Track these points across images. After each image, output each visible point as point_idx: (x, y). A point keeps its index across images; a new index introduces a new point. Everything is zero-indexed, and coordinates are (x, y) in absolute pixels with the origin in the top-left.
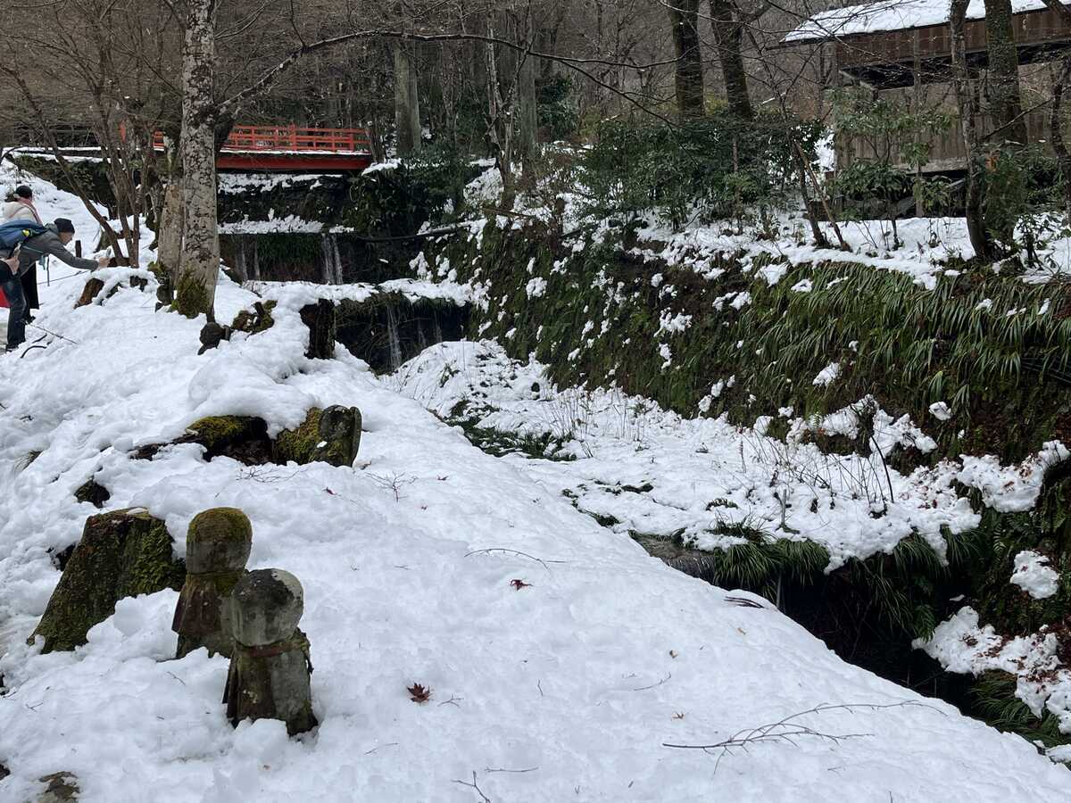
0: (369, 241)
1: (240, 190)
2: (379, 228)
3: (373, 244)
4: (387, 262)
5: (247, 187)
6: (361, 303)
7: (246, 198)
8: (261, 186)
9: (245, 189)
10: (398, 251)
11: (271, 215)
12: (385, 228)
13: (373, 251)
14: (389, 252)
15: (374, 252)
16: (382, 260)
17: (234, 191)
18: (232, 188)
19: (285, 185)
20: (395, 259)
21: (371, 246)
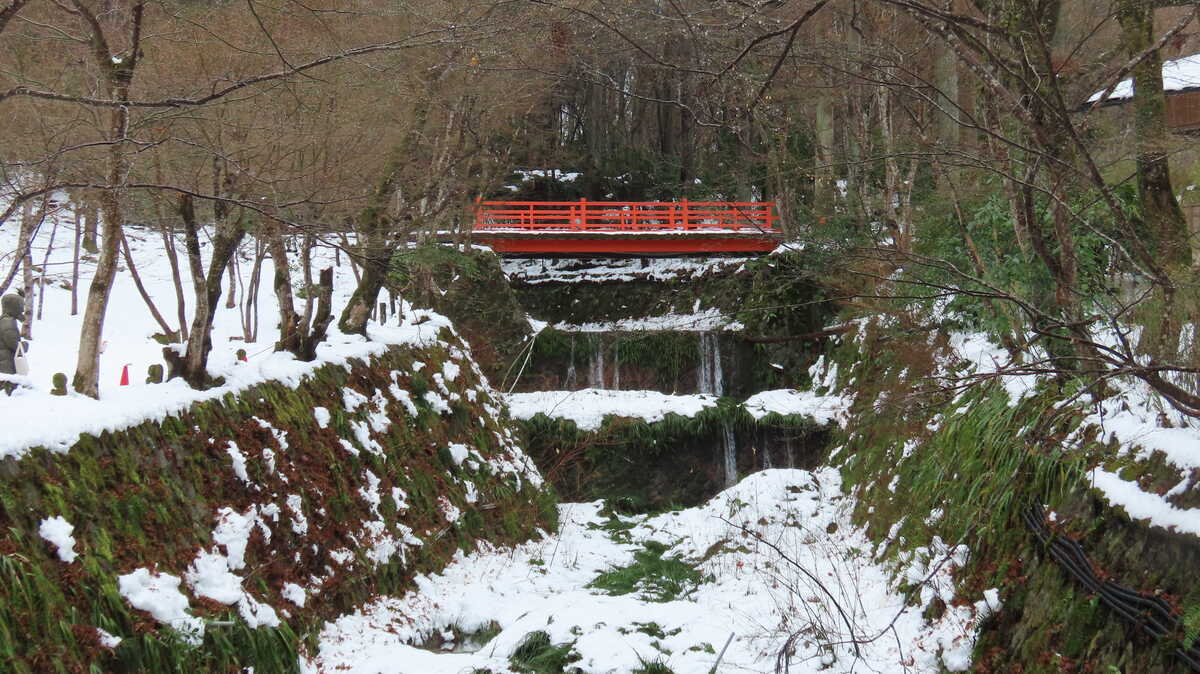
0: (761, 342)
1: (670, 275)
2: (774, 325)
3: (763, 345)
4: (781, 367)
5: (679, 272)
6: (691, 419)
7: (675, 286)
8: (694, 270)
9: (675, 275)
10: (797, 355)
11: (696, 308)
12: (783, 325)
13: (764, 354)
14: (786, 355)
15: (766, 355)
16: (775, 365)
17: (663, 277)
18: (663, 273)
19: (716, 269)
20: (792, 364)
21: (762, 348)
